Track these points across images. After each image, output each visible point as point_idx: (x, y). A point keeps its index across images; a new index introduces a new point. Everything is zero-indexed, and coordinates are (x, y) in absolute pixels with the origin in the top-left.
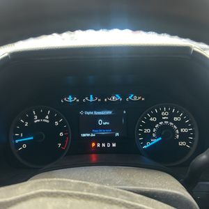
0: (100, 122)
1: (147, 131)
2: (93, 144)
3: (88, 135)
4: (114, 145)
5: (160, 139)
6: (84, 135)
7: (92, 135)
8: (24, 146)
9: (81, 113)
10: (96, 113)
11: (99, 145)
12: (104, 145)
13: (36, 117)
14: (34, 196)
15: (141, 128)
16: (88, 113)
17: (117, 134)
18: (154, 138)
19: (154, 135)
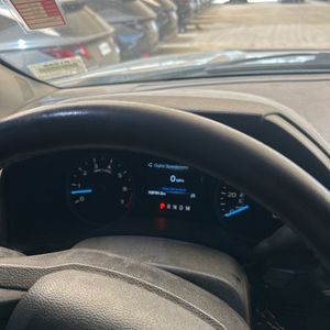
0: (173, 179)
1: (232, 195)
2: (162, 205)
3: (157, 193)
4: (188, 208)
5: (247, 207)
6: (152, 193)
7: (162, 194)
8: (82, 199)
9: (150, 165)
10: (168, 167)
11: (169, 206)
12: (175, 207)
13: (96, 166)
14: (67, 268)
15: (224, 190)
16: (159, 166)
17: (193, 196)
18: (240, 205)
19: (240, 201)
